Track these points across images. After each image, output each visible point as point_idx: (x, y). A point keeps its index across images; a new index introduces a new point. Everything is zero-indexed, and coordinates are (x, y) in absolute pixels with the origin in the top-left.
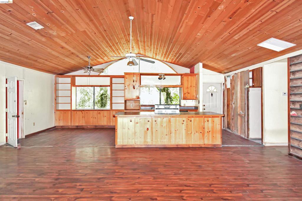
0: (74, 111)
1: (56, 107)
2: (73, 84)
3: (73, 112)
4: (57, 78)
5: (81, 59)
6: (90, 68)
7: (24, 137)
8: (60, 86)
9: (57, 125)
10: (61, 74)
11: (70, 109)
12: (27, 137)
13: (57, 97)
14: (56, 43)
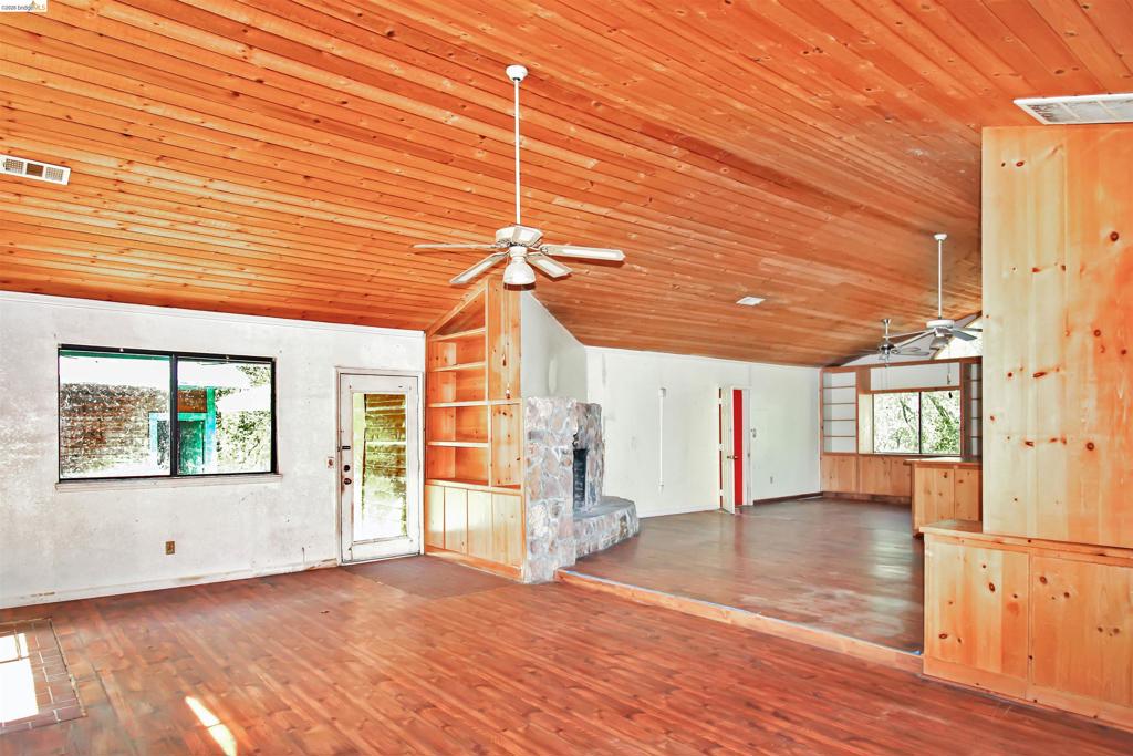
0: (865, 455)
1: (822, 446)
2: (864, 387)
3: (860, 458)
4: (825, 375)
5: (867, 328)
6: (889, 348)
7: (752, 504)
8: (835, 395)
9: (825, 489)
10: (835, 365)
11: (854, 451)
12: (757, 503)
13: (825, 421)
14: (794, 314)
